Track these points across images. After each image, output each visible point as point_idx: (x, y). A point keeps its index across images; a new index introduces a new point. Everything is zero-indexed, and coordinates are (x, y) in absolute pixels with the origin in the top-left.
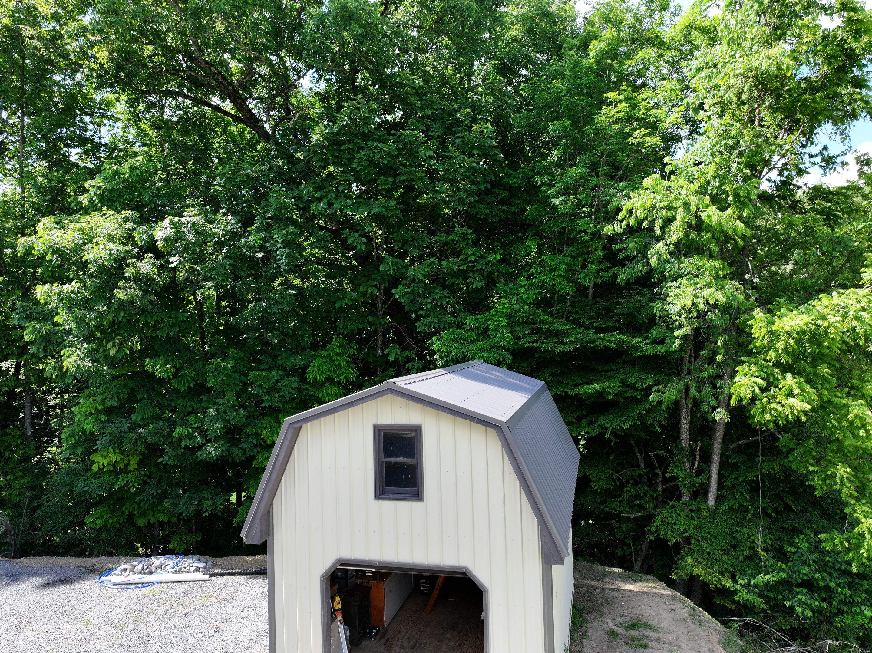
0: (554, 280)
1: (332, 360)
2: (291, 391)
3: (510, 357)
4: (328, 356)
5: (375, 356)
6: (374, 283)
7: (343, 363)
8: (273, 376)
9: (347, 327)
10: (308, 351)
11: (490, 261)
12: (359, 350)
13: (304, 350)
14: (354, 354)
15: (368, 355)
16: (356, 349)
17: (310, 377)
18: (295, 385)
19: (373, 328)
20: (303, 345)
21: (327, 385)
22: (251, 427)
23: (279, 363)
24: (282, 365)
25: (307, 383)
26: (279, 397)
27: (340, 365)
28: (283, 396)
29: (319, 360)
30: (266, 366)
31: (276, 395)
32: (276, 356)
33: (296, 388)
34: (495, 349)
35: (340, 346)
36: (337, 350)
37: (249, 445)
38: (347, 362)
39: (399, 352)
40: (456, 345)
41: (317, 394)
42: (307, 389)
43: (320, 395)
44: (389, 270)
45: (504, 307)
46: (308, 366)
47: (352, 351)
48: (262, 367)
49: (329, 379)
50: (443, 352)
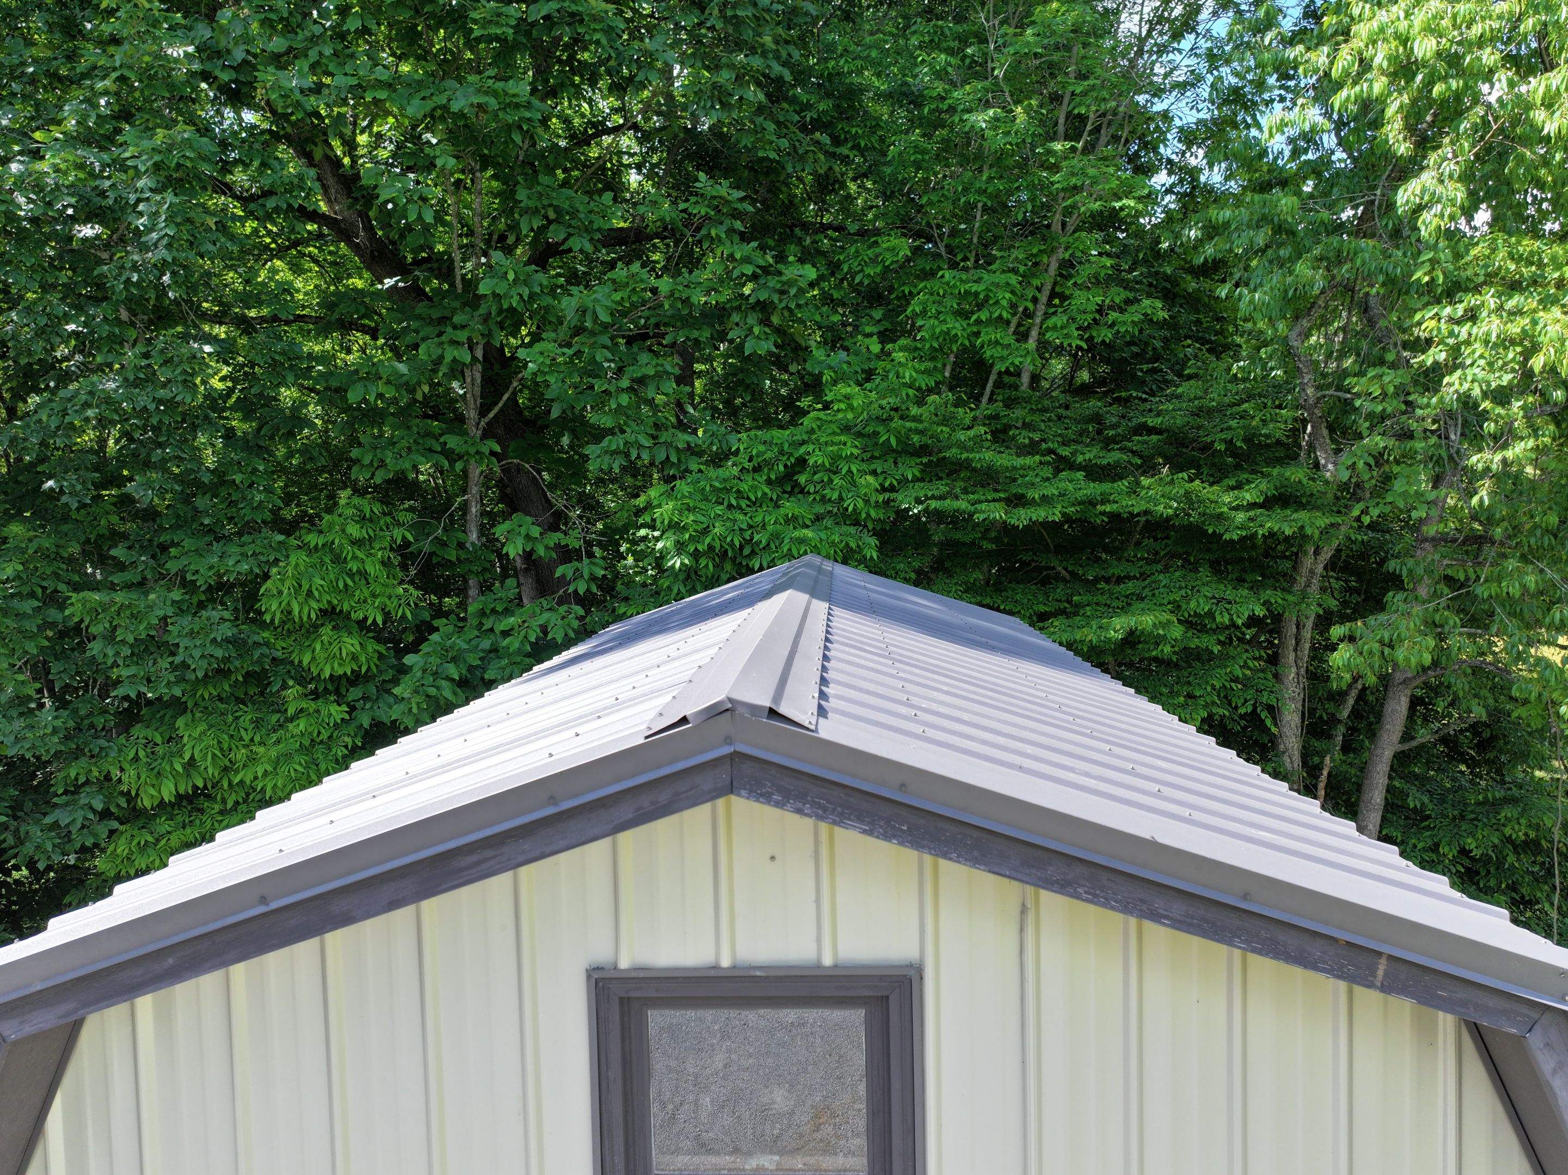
0: (977, 334)
1: (338, 559)
2: (210, 649)
3: (873, 541)
4: (329, 546)
5: (461, 545)
6: (462, 336)
7: (373, 568)
8: (151, 607)
9: (382, 464)
10: (266, 532)
11: (790, 283)
12: (420, 529)
13: (249, 528)
14: (406, 544)
15: (444, 544)
16: (411, 527)
17: (272, 608)
18: (227, 631)
19: (459, 466)
20: (247, 513)
21: (326, 631)
22: (83, 762)
23: (173, 566)
24: (182, 573)
25: (264, 626)
26: (174, 667)
27: (363, 574)
28: (185, 666)
29: (299, 559)
30: (130, 576)
31: (164, 663)
32: (164, 548)
33: (227, 640)
34: (828, 522)
35: (363, 519)
36: (354, 530)
37: (79, 816)
38: (386, 563)
39: (536, 531)
40: (719, 509)
41: (295, 658)
42: (267, 644)
43: (306, 660)
44: (507, 295)
45: (851, 407)
46: (266, 576)
47: (398, 534)
48: (117, 579)
49: (329, 613)
50: (685, 528)
